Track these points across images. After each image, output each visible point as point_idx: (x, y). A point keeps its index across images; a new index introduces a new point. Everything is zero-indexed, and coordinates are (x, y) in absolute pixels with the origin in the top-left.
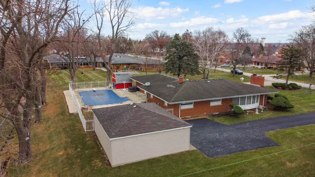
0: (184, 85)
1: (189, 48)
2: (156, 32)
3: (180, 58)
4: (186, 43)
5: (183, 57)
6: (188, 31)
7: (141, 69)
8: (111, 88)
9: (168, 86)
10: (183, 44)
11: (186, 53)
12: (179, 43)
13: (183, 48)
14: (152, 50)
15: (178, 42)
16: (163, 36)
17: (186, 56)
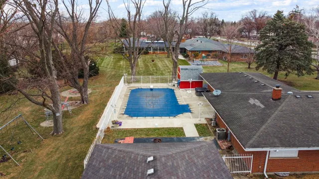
0: (283, 106)
1: (298, 32)
2: (254, 12)
3: (281, 48)
4: (294, 24)
5: (286, 46)
6: (298, 7)
7: (226, 58)
8: (174, 86)
9: (252, 101)
10: (287, 26)
11: (293, 40)
12: (282, 25)
13: (288, 33)
14: (247, 33)
15: (280, 24)
16: (262, 17)
17: (291, 45)
